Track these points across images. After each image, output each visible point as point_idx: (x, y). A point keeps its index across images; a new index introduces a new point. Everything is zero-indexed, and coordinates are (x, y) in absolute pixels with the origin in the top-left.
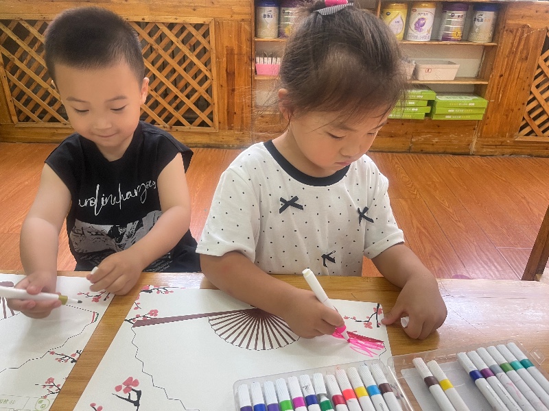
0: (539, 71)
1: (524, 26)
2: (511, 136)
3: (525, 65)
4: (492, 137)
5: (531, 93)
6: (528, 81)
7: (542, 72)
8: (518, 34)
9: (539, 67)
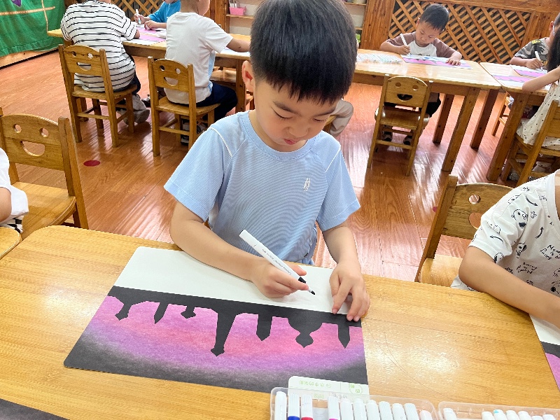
0: (393, 24)
7: (395, 25)
9: (392, 21)
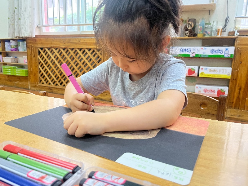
1: (31, 46)
2: (38, 84)
3: (35, 58)
4: (33, 83)
5: (39, 69)
6: (37, 64)
8: (31, 48)
